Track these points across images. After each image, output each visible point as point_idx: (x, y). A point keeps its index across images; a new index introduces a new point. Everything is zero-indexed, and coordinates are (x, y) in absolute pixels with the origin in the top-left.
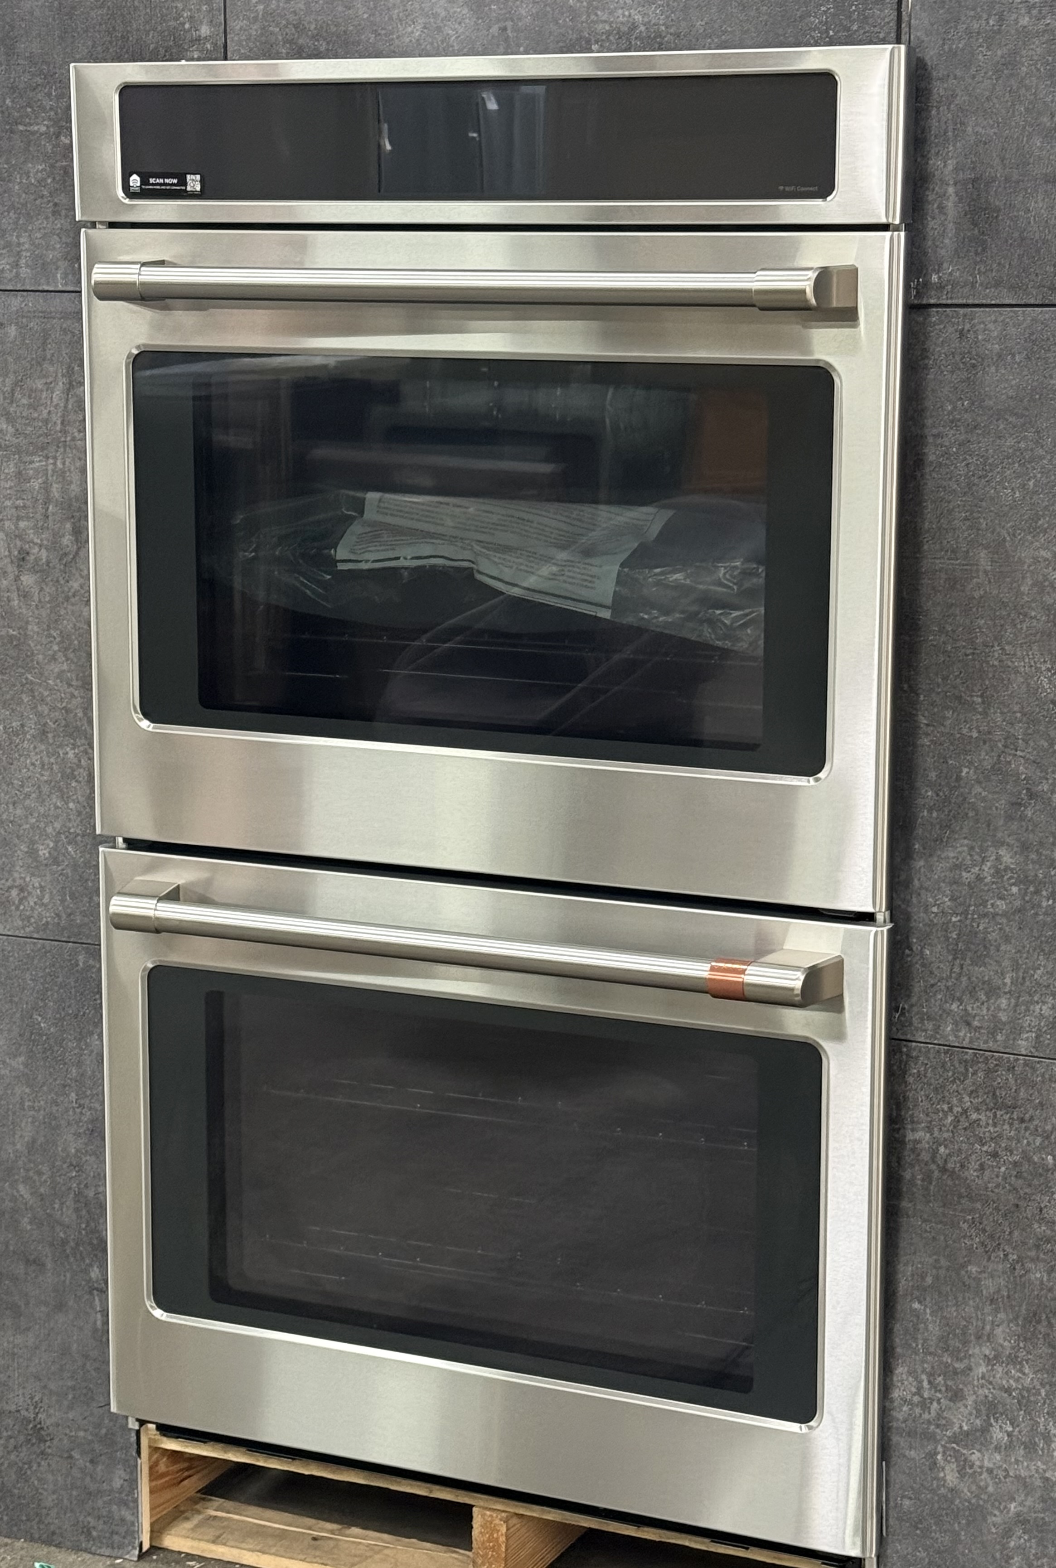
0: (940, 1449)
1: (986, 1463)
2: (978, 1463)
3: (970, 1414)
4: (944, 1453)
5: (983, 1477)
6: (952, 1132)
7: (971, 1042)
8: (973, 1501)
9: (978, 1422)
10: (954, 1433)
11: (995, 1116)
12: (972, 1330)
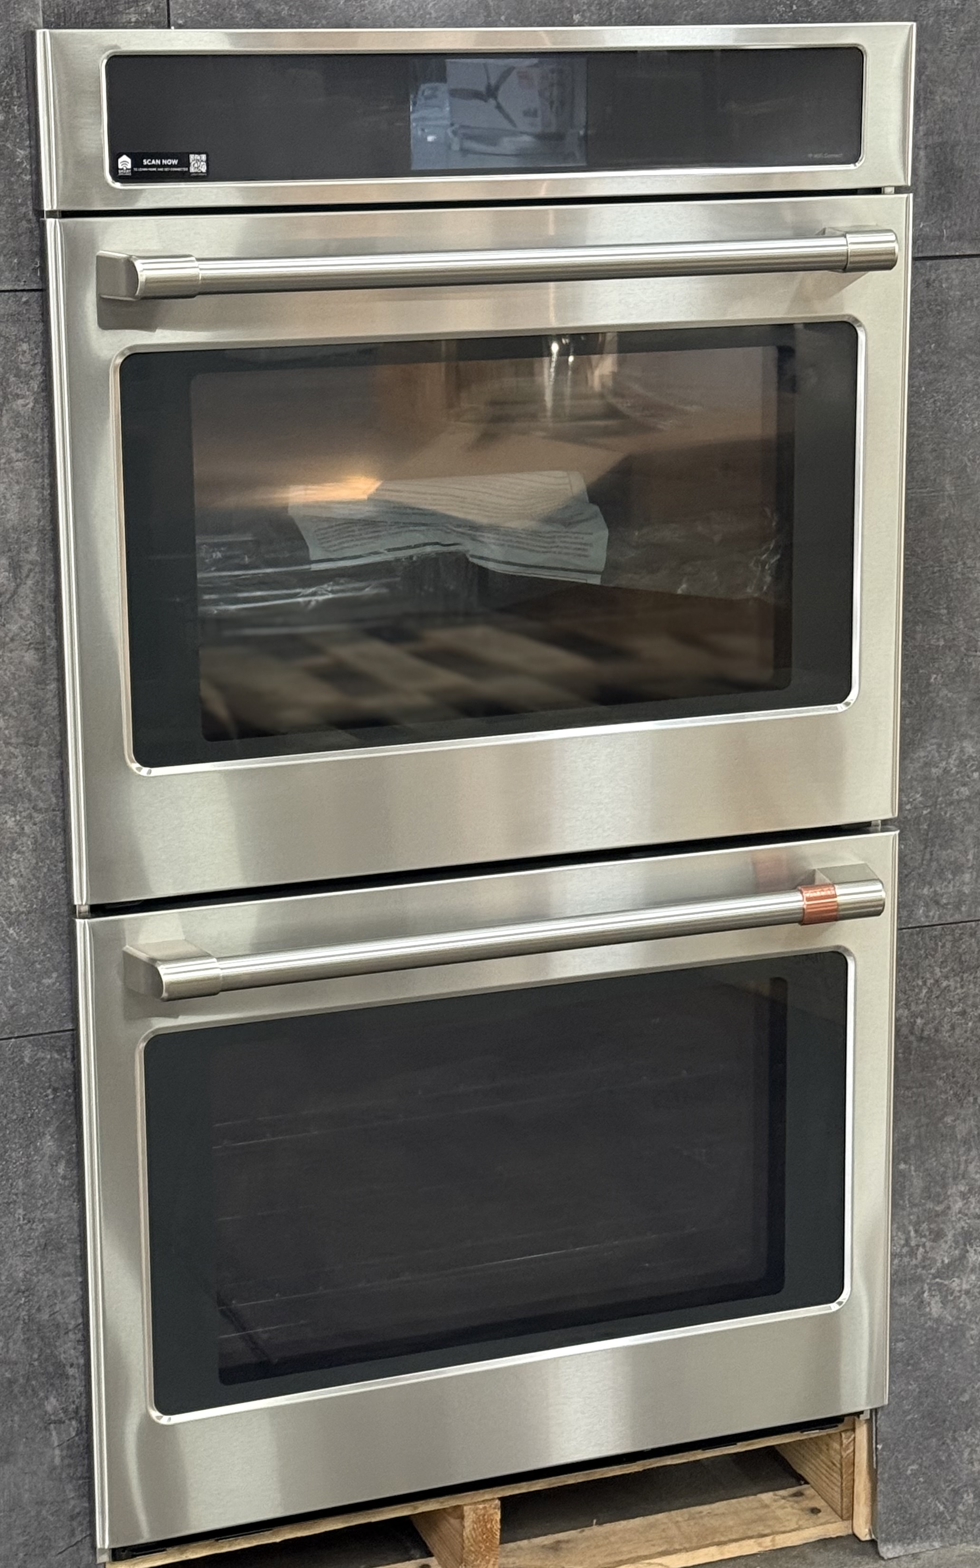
0: (926, 1287)
1: (965, 1286)
2: (958, 1289)
3: (950, 1247)
4: (930, 1289)
5: (962, 1299)
6: (927, 1003)
7: (940, 918)
8: (955, 1324)
9: (957, 1252)
10: (938, 1269)
11: (962, 980)
12: (950, 1173)
